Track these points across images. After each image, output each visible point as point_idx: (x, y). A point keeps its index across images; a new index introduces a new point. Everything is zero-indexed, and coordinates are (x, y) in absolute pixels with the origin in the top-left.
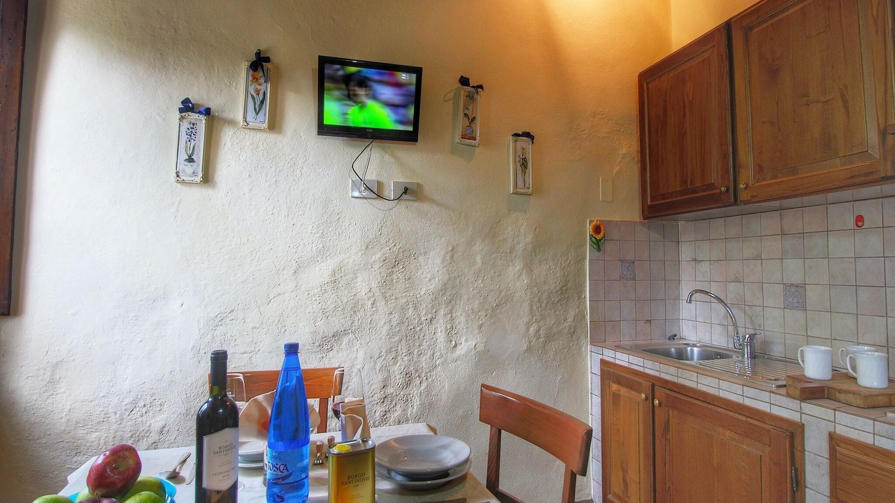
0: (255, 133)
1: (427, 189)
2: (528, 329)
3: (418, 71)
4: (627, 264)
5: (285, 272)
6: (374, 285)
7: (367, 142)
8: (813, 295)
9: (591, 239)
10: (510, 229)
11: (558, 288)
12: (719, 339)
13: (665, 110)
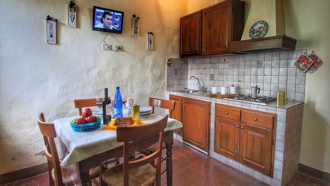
0: (72, 28)
1: (125, 48)
2: (151, 88)
3: (123, 13)
4: (176, 70)
5: (84, 72)
6: (110, 76)
7: (107, 33)
8: (216, 77)
9: (167, 63)
10: (147, 60)
11: (159, 76)
12: (196, 88)
13: (186, 30)
